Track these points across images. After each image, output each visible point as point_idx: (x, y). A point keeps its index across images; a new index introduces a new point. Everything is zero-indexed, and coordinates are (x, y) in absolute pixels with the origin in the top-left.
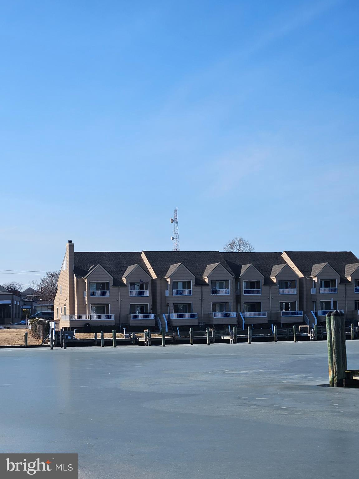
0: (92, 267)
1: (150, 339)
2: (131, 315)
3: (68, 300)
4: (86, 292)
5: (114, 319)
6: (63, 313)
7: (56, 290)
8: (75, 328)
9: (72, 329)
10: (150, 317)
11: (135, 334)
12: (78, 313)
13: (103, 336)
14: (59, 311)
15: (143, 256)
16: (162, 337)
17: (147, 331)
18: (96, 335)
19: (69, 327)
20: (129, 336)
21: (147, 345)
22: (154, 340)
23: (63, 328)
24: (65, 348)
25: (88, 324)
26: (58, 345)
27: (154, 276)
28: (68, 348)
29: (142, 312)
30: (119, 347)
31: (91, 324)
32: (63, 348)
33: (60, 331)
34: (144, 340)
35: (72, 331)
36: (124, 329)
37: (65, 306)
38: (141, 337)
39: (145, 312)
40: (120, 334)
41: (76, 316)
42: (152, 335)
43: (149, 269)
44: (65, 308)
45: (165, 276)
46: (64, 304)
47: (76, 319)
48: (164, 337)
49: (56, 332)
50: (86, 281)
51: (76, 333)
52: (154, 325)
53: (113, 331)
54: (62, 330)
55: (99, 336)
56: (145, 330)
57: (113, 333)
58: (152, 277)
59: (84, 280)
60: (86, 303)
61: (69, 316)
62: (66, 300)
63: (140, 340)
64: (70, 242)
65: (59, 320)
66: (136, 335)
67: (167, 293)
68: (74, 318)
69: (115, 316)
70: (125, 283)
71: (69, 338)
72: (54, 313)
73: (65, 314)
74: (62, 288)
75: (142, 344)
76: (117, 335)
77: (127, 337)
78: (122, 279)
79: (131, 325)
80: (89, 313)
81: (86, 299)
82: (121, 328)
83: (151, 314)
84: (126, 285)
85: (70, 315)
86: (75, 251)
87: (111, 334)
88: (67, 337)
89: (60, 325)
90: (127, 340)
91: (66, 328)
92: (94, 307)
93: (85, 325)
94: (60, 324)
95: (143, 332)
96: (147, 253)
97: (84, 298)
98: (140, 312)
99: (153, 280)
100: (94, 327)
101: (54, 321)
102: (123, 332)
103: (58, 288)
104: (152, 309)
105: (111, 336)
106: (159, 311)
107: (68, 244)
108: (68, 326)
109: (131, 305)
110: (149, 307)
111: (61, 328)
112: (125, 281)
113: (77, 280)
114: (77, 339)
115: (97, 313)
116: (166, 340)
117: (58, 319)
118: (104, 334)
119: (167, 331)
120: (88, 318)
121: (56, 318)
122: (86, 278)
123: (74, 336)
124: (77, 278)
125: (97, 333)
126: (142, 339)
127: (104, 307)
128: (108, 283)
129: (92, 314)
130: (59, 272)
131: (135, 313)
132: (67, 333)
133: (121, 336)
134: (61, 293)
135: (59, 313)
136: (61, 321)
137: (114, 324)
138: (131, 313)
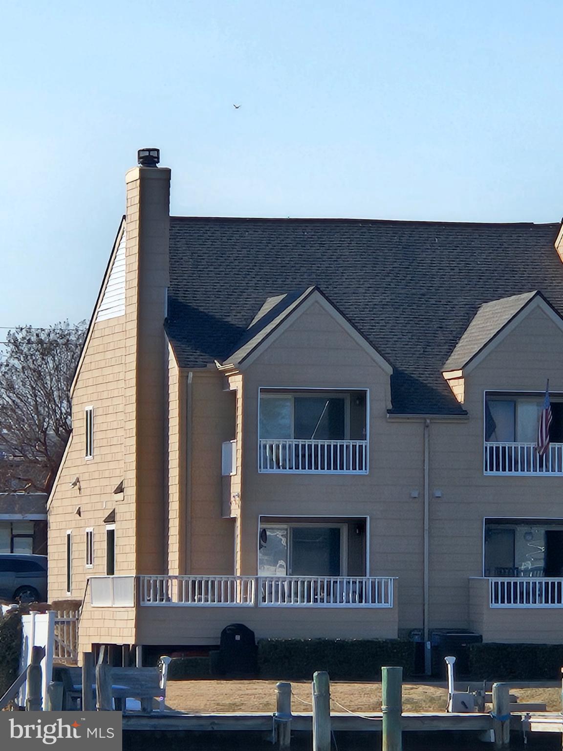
0: (270, 303)
2: (494, 580)
3: (131, 491)
4: (236, 447)
5: (388, 606)
6: (96, 561)
7: (64, 432)
8: (169, 650)
9: (151, 654)
11: (513, 692)
12: (185, 567)
13: (324, 699)
14: (79, 549)
18: (285, 695)
19: (131, 641)
20: (476, 704)
23: (96, 647)
25: (240, 628)
29: (553, 566)
31: (263, 632)
33: (80, 664)
35: (150, 671)
36: (450, 661)
37: (111, 526)
38: (541, 707)
41: (175, 582)
44: (111, 534)
46: (107, 513)
47: (175, 599)
49: (59, 674)
50: (236, 383)
51: (175, 674)
53: (384, 669)
54: (91, 658)
55: (304, 696)
57: (384, 685)
59: (223, 379)
60: (235, 511)
61: (132, 583)
62: (120, 490)
63: (535, 728)
64: (149, 159)
65: (76, 605)
66: (514, 699)
68: (163, 594)
69: (400, 587)
70: (460, 398)
71: (132, 705)
72: (50, 564)
73: (111, 570)
74: (97, 421)
76: (404, 696)
78: (446, 375)
79: (487, 638)
80: (250, 568)
81: (236, 487)
82: (428, 655)
84: (465, 413)
85: (137, 579)
87: (374, 686)
89: (81, 632)
90: (462, 727)
92: (279, 535)
93: (224, 632)
94: (81, 624)
95: (555, 679)
97: (224, 482)
98: (541, 564)
100: (275, 646)
101: (48, 608)
102: (438, 676)
103: (78, 424)
105: (373, 700)
107: (134, 172)
108: (126, 636)
109: (493, 526)
111: (84, 646)
112: (459, 390)
113: (183, 378)
114: (175, 716)
115: (295, 567)
117: (68, 596)
118: (331, 688)
121: (56, 591)
122: (240, 368)
123: (163, 693)
124: (183, 364)
125: (293, 684)
127: (335, 534)
128: (360, 398)
129: (266, 572)
130: (83, 328)
131: (513, 571)
132: (118, 679)
133: (432, 700)
134: (89, 450)
135: (74, 563)
136: (86, 611)
137: (388, 632)
138: (488, 573)
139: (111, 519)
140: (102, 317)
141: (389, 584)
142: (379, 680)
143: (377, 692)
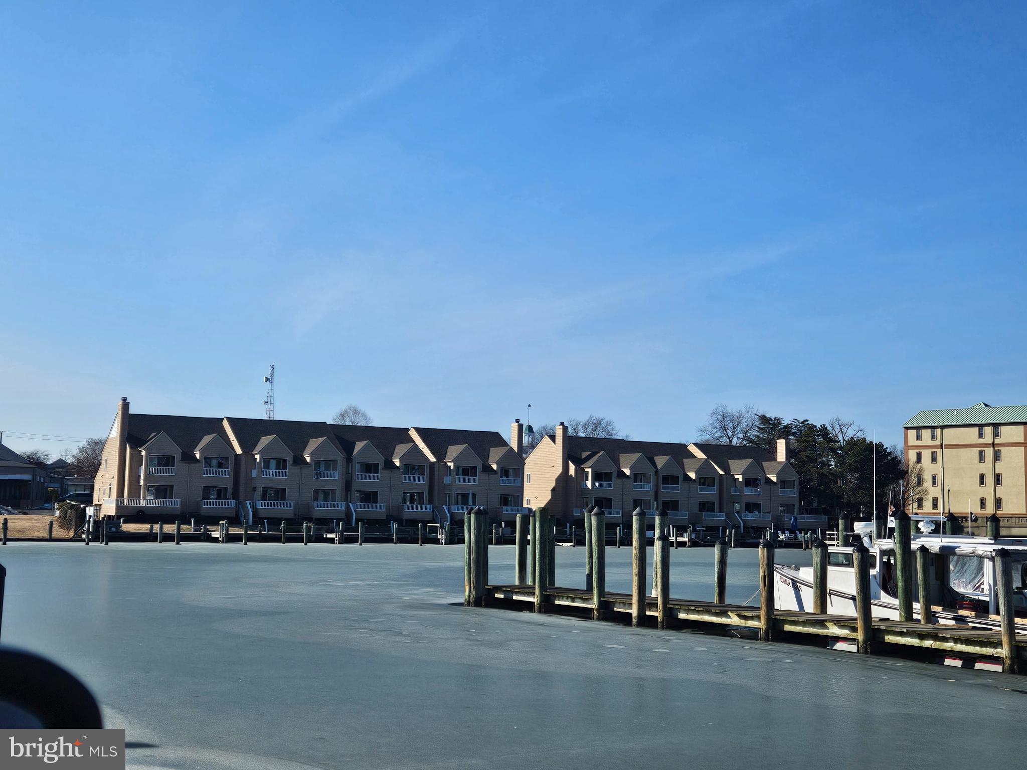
0: (154, 434)
1: (227, 535)
2: (204, 501)
3: (116, 478)
4: (143, 468)
5: (178, 506)
6: (106, 495)
7: (100, 464)
8: (123, 516)
9: (119, 517)
10: (229, 504)
11: (207, 527)
12: (129, 496)
13: (161, 528)
14: (102, 492)
15: (226, 424)
16: (243, 533)
17: (223, 523)
18: (152, 527)
19: (114, 514)
20: (198, 530)
21: (223, 543)
22: (232, 536)
23: (105, 515)
24: (107, 544)
25: (141, 511)
26: (96, 539)
27: (239, 451)
28: (111, 544)
29: (219, 497)
30: (183, 544)
31: (147, 511)
32: (104, 543)
33: (101, 519)
34: (218, 536)
35: (118, 521)
36: (193, 520)
37: (110, 486)
38: (214, 531)
39: (222, 497)
40: (185, 526)
41: (126, 500)
42: (230, 529)
43: (232, 442)
44: (110, 488)
45: (253, 451)
46: (109, 483)
47: (126, 504)
48: (246, 531)
49: (95, 522)
50: (143, 453)
51: (124, 523)
52: (233, 515)
53: (176, 521)
54: (103, 518)
55: (157, 528)
56: (220, 522)
57: (176, 525)
58: (234, 451)
59: (140, 452)
60: (142, 483)
61: (115, 500)
62: (113, 478)
63: (212, 536)
64: (124, 399)
65: (100, 505)
66: (208, 529)
67: (254, 474)
68: (122, 502)
69: (181, 502)
70: (198, 458)
71: (113, 529)
72: (94, 495)
73: (110, 497)
74: (108, 461)
75: (216, 540)
76: (181, 528)
77: (195, 530)
78: (195, 452)
79: (202, 514)
80: (145, 497)
81: (142, 477)
82: (187, 518)
83: (231, 501)
84: (199, 461)
86: (129, 413)
87: (174, 525)
88: (110, 529)
89: (101, 512)
90: (195, 535)
91: (110, 517)
92: (152, 489)
93: (138, 512)
94: (101, 510)
95: (218, 524)
96: (231, 421)
97: (139, 476)
98: (215, 497)
99: (236, 455)
100: (150, 515)
101: (92, 506)
102: (190, 524)
103: (103, 462)
104: (232, 494)
105: (173, 529)
106: (241, 499)
107: (121, 403)
108: (112, 512)
109: (205, 488)
110: (230, 491)
111: (102, 515)
112: (198, 456)
113: (130, 452)
114: (124, 532)
115: (156, 497)
116: (248, 536)
117: (98, 503)
118: (163, 526)
119: (251, 523)
120: (143, 503)
121: (95, 502)
122: (144, 449)
123: (121, 527)
124: (131, 448)
125: (154, 525)
126: (216, 534)
127: (166, 489)
128: (174, 457)
129: (149, 498)
130: (105, 439)
131: (209, 498)
132: (110, 523)
133: (188, 529)
134: (106, 468)
135: (100, 495)
136: (103, 507)
137: (178, 513)
138: (203, 499)
139: (110, 485)
140: (111, 437)
141: (179, 501)
142: (175, 524)
143: (174, 527)
